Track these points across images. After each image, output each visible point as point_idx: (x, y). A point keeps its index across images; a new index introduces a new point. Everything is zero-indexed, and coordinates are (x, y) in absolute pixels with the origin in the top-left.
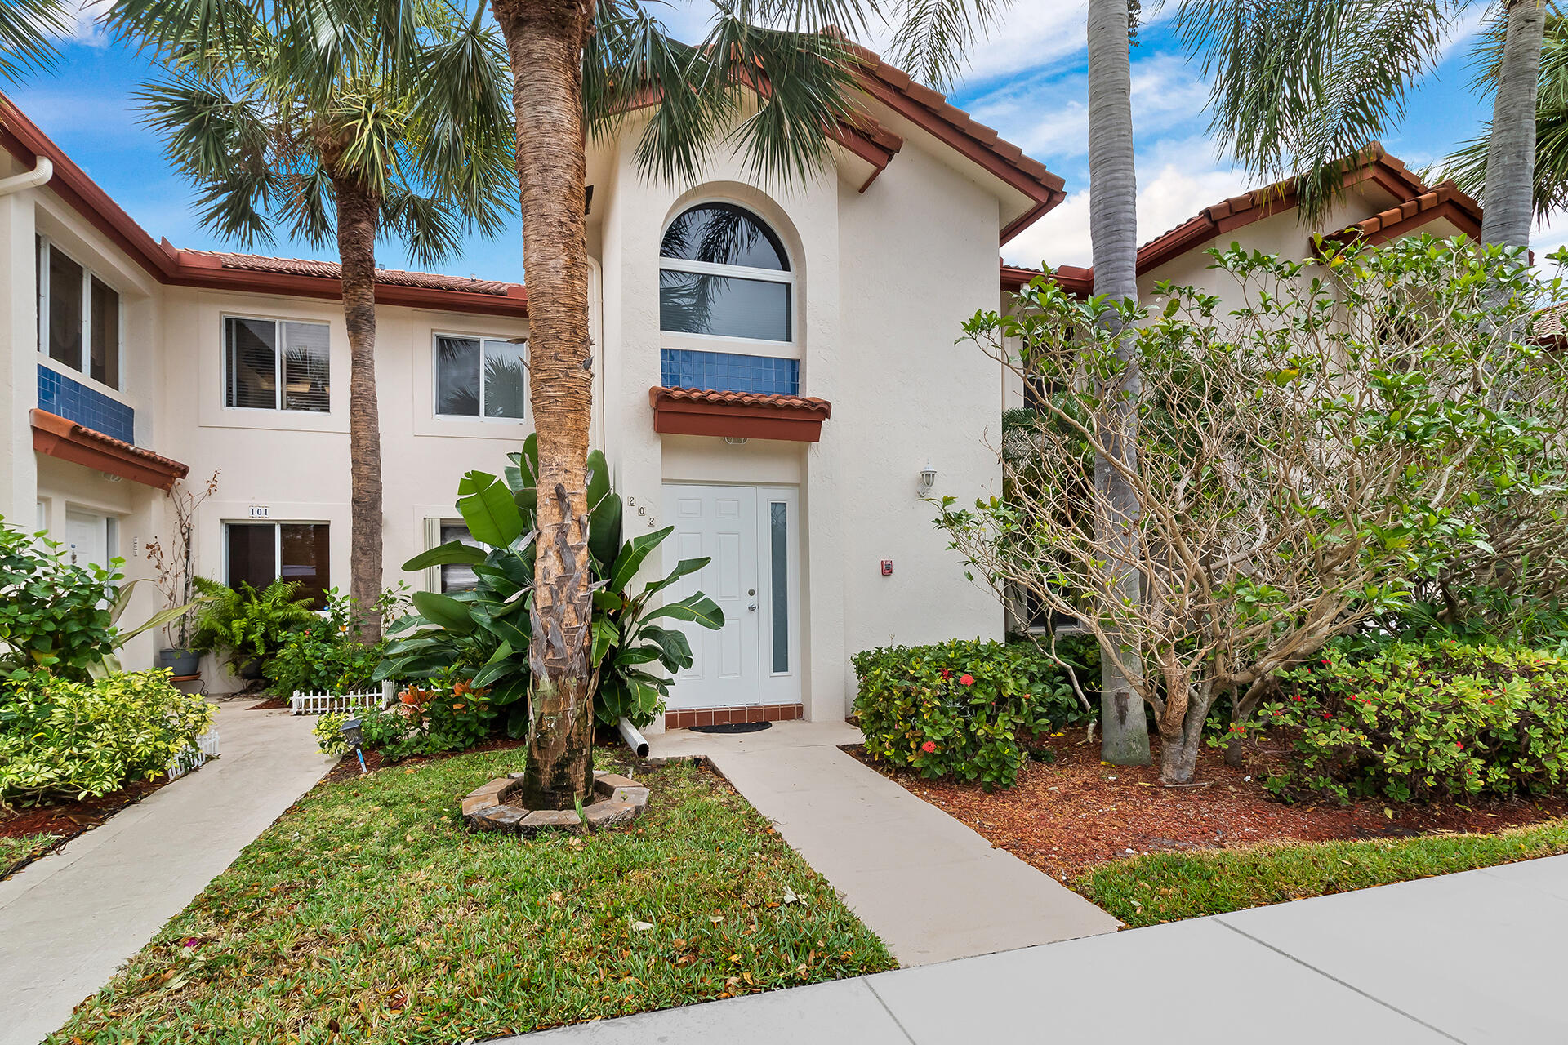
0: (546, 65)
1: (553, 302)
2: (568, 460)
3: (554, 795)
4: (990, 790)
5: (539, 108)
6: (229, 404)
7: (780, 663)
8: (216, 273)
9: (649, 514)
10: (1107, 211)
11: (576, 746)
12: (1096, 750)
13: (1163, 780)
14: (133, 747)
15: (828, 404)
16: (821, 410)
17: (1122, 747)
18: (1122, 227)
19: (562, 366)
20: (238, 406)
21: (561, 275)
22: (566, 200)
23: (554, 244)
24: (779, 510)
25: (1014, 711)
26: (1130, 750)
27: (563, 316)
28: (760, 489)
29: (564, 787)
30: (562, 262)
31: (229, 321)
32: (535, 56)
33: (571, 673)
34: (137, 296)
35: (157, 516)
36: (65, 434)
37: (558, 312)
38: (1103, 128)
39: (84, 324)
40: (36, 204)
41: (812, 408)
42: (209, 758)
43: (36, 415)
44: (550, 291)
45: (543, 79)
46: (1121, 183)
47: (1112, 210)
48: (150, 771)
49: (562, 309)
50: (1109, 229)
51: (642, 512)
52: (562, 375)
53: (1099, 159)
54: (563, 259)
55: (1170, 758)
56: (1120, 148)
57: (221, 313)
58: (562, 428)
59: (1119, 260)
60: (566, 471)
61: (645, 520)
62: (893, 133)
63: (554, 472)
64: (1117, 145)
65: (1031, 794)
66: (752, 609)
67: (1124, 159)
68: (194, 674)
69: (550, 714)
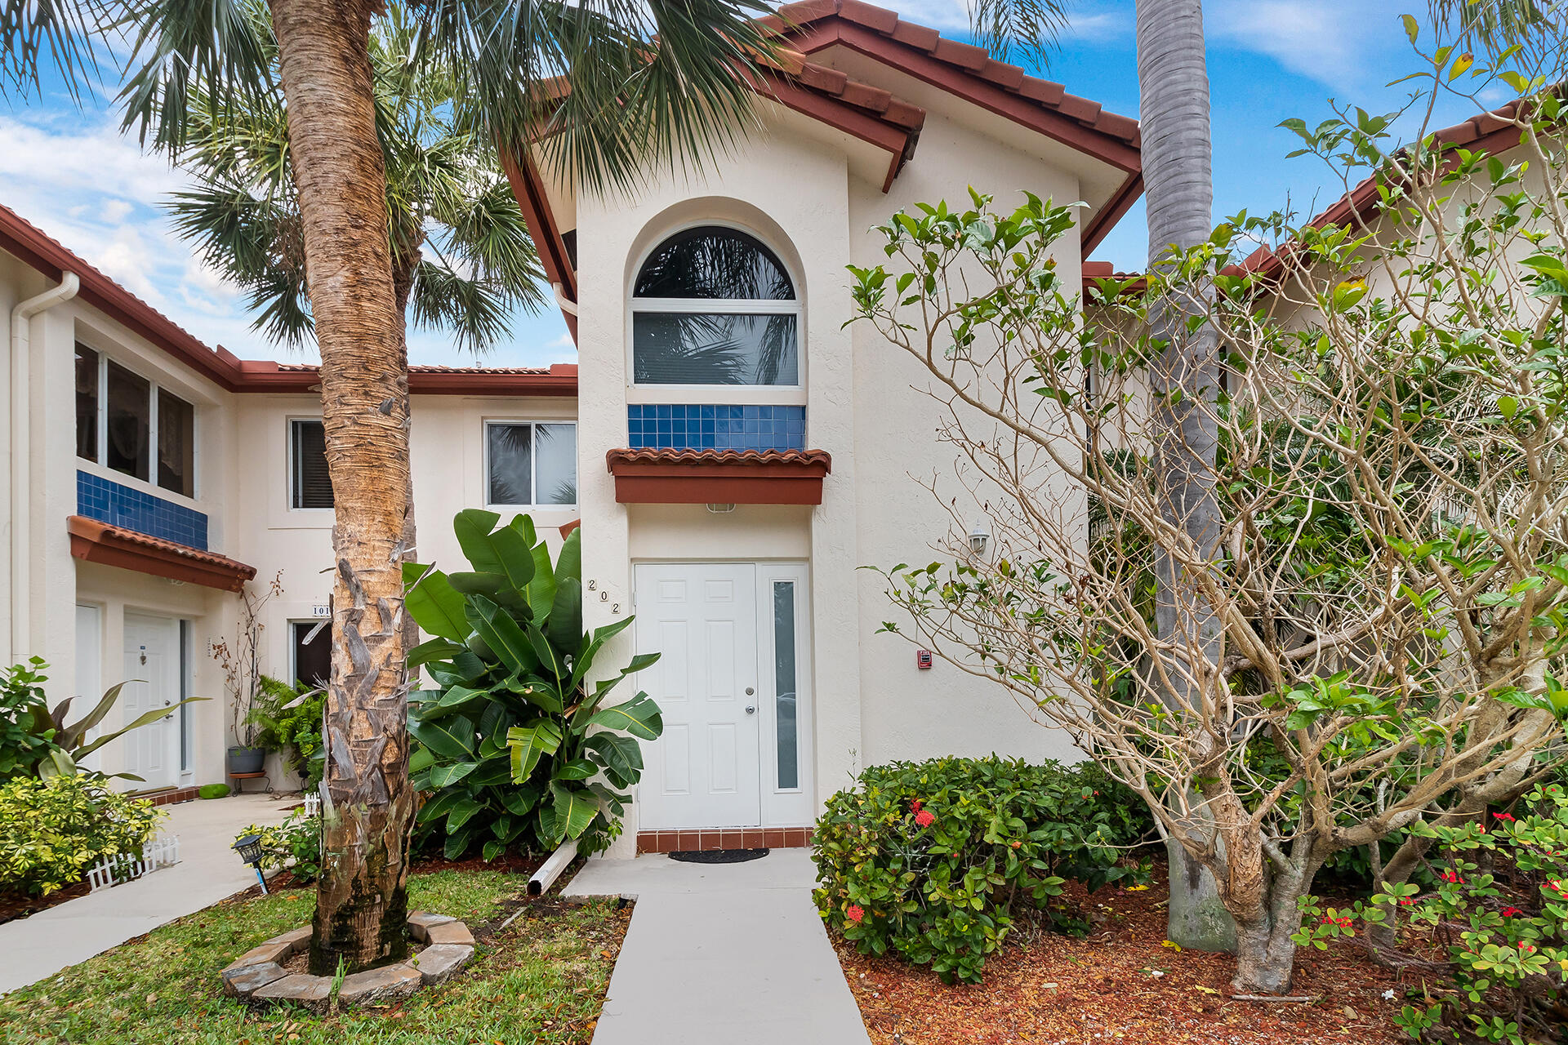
0: (304, 30)
1: (334, 331)
2: (363, 529)
3: (333, 953)
4: (950, 980)
5: (301, 86)
6: (296, 505)
7: (788, 776)
8: (273, 377)
9: (612, 599)
10: (1160, 135)
11: (366, 891)
12: (1160, 925)
13: (1237, 984)
14: (12, 860)
15: (827, 456)
16: (821, 464)
17: (1194, 922)
18: (1182, 153)
19: (348, 411)
20: (304, 507)
21: (342, 296)
22: (343, 199)
23: (330, 258)
24: (784, 592)
25: (993, 865)
26: (1205, 927)
27: (348, 349)
28: (759, 565)
29: (344, 944)
30: (342, 279)
31: (295, 424)
32: (291, 21)
33: (359, 798)
34: (209, 407)
35: (227, 616)
36: (96, 539)
37: (342, 344)
38: (1152, 14)
39: (151, 436)
40: (76, 319)
41: (806, 462)
42: (161, 866)
43: (72, 521)
44: (330, 317)
45: (303, 48)
46: (1181, 87)
47: (1166, 131)
48: (47, 884)
49: (346, 339)
50: (1164, 160)
51: (604, 597)
52: (347, 422)
53: (1148, 60)
54: (343, 276)
55: (1249, 951)
56: (1177, 38)
57: (287, 417)
58: (353, 490)
59: (1178, 202)
60: (359, 544)
61: (607, 607)
62: (911, 106)
63: (346, 544)
64: (1172, 33)
65: (1012, 990)
66: (750, 711)
67: (1185, 52)
68: (260, 771)
69: (334, 849)
